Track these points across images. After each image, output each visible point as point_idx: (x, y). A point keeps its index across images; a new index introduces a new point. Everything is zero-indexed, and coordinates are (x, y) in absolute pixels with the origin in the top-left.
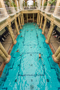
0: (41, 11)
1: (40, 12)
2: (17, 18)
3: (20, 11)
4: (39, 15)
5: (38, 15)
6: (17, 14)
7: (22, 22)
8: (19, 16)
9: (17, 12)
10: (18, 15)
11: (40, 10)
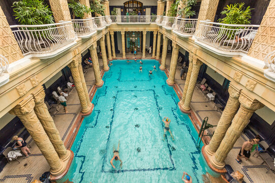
0: (161, 27)
1: (159, 29)
2: (98, 43)
3: (108, 25)
4: (157, 35)
5: (155, 36)
6: (99, 32)
7: (110, 52)
8: (104, 39)
9: (100, 29)
10: (102, 35)
11: (160, 25)
